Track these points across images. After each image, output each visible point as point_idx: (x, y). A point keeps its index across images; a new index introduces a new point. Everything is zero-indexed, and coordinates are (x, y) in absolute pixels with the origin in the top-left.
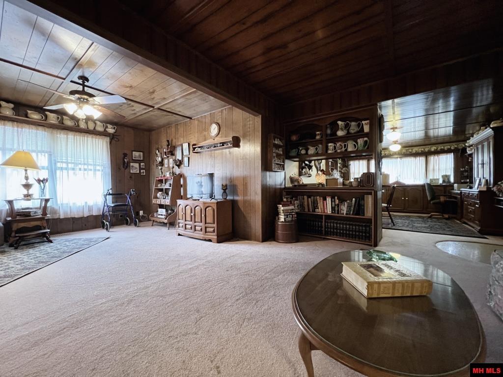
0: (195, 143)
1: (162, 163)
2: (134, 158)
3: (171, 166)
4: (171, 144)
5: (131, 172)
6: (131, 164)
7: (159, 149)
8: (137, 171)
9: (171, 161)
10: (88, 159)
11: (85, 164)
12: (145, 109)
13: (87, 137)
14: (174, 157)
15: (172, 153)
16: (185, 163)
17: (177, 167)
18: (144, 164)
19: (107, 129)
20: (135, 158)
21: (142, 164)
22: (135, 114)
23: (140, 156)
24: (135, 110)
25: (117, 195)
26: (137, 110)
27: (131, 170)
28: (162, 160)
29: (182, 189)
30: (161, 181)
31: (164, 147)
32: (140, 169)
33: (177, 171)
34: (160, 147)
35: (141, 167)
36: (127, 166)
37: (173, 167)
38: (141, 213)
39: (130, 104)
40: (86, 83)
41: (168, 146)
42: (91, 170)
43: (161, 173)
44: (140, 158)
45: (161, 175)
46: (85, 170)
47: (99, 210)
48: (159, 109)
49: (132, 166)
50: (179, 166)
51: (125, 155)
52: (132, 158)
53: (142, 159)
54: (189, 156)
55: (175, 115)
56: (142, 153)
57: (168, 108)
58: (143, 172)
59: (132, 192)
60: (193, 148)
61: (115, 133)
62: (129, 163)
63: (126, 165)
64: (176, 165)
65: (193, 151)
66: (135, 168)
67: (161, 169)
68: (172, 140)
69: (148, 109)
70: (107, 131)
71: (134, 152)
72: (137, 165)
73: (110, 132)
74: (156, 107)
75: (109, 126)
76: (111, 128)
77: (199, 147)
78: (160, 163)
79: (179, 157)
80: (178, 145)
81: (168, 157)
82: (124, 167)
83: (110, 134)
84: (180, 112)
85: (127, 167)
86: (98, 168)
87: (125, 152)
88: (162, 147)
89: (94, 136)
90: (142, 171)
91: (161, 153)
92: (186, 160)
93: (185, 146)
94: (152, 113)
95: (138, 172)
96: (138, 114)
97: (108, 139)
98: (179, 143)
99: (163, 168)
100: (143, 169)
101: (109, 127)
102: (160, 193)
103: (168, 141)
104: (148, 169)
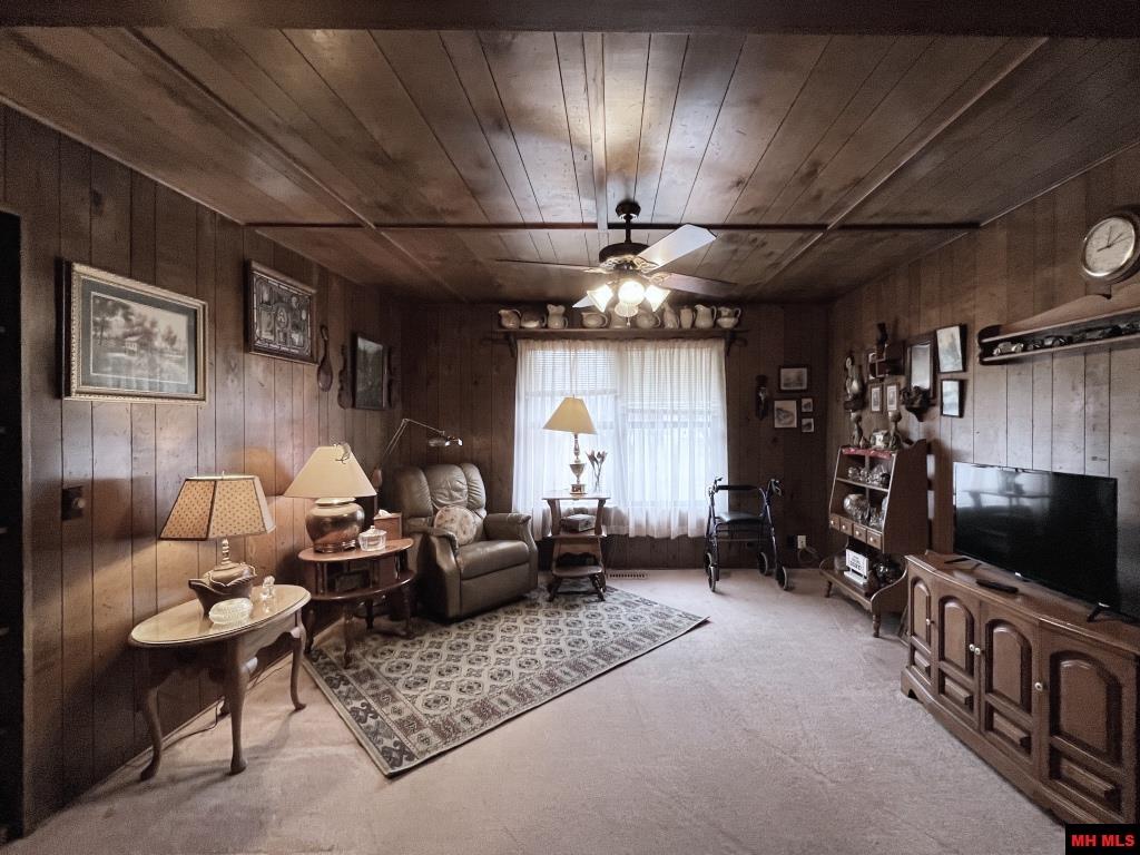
0: (994, 322)
1: (861, 400)
2: (783, 388)
3: (892, 408)
4: (895, 334)
5: (777, 426)
6: (778, 404)
7: (854, 354)
8: (791, 422)
9: (892, 391)
10: (679, 400)
11: (673, 412)
12: (802, 241)
13: (679, 348)
14: (902, 380)
15: (897, 366)
16: (946, 400)
17: (913, 417)
18: (810, 400)
19: (719, 321)
20: (786, 385)
21: (805, 401)
22: (776, 265)
23: (799, 379)
24: (771, 253)
25: (740, 488)
26: (780, 251)
27: (776, 421)
28: (864, 388)
29: (931, 495)
30: (858, 461)
31: (869, 346)
32: (801, 415)
33: (915, 429)
34: (856, 348)
35: (804, 410)
36: (765, 410)
37: (898, 418)
38: (801, 541)
39: (755, 240)
40: (635, 219)
41: (881, 343)
42: (685, 424)
43: (856, 433)
44: (801, 384)
45: (855, 442)
46: (675, 424)
47: (700, 523)
48: (843, 227)
49: (778, 409)
50: (921, 414)
51: (762, 381)
52: (779, 386)
53: (804, 387)
54: (962, 376)
55: (905, 233)
56: (805, 370)
57: (876, 215)
58: (809, 425)
59: (774, 487)
60: (985, 346)
61: (736, 326)
62: (769, 402)
63: (762, 407)
64: (910, 409)
65: (982, 356)
66: (787, 414)
67: (859, 419)
68: (896, 322)
69: (809, 238)
70: (719, 326)
71: (783, 371)
72: (791, 406)
73: (725, 326)
74: (833, 222)
75: (725, 311)
76: (729, 316)
77: (1014, 341)
78: (856, 397)
79: (921, 379)
80: (920, 339)
81: (882, 380)
82: (757, 415)
83: (725, 331)
84: (925, 213)
85: (764, 414)
86: (700, 419)
87: (762, 373)
88: (863, 348)
89: (693, 343)
90: (805, 421)
91: (860, 367)
92: (950, 390)
93: (949, 338)
94: (825, 248)
95: (795, 425)
96: (785, 263)
97: (721, 346)
98: (924, 330)
99: (866, 416)
100: (807, 415)
101: (724, 313)
102: (853, 497)
103: (882, 327)
104: (822, 415)
